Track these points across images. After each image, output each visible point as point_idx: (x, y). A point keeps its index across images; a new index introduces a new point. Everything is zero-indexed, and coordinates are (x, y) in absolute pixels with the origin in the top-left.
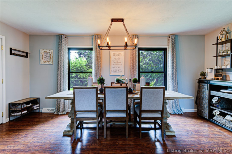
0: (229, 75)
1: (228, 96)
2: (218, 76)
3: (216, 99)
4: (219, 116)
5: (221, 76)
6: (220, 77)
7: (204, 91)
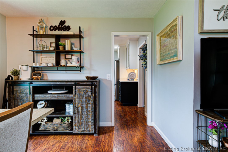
0: (47, 74)
1: (60, 96)
2: (37, 76)
3: (43, 104)
4: (47, 123)
5: (40, 75)
6: (40, 77)
7: (23, 97)
